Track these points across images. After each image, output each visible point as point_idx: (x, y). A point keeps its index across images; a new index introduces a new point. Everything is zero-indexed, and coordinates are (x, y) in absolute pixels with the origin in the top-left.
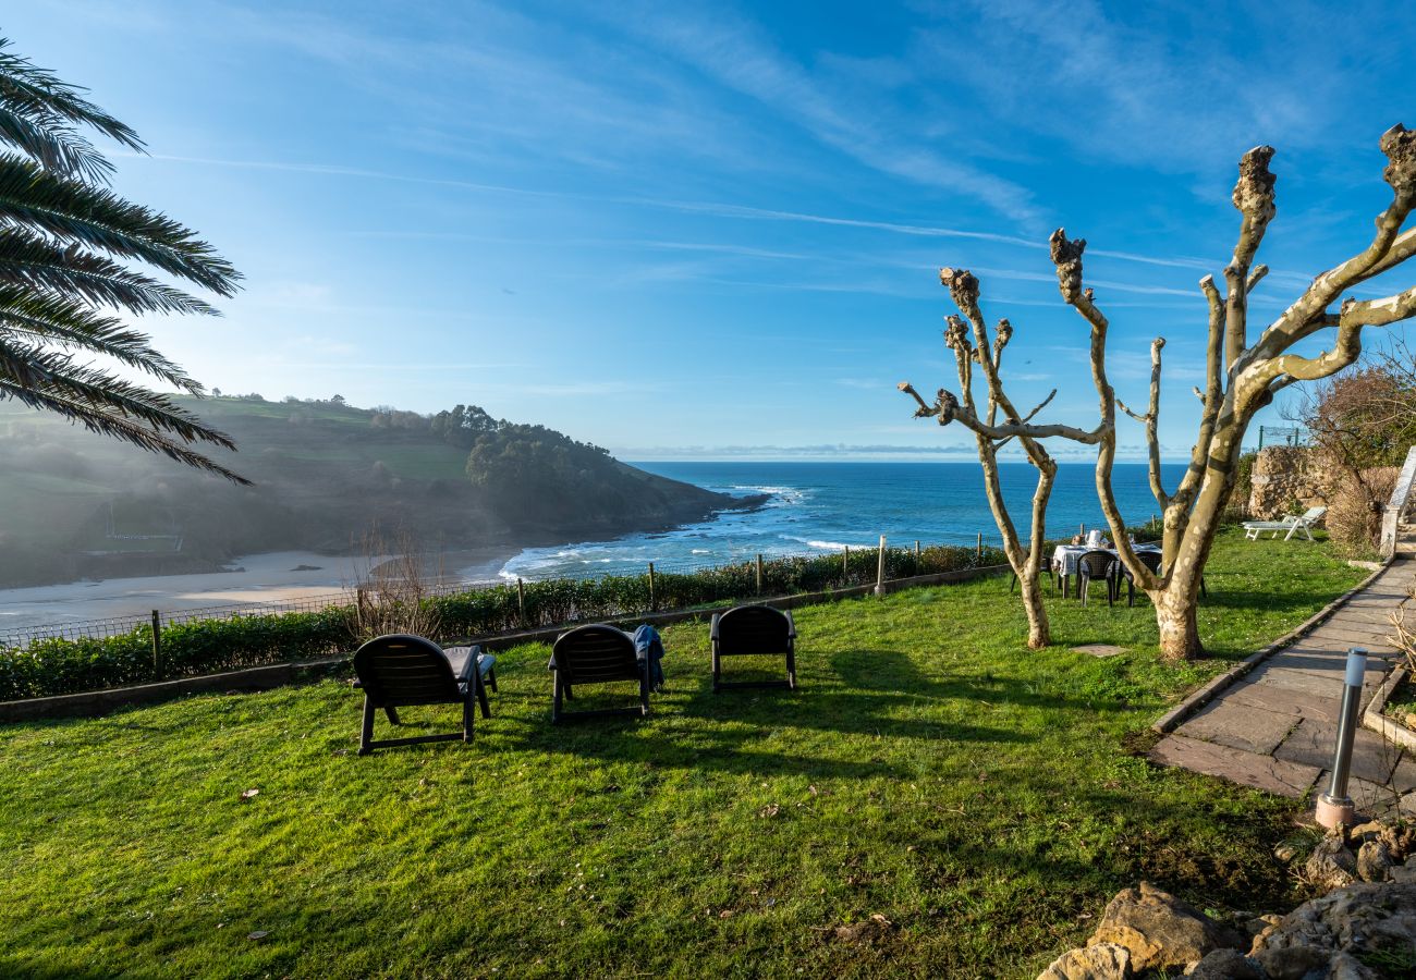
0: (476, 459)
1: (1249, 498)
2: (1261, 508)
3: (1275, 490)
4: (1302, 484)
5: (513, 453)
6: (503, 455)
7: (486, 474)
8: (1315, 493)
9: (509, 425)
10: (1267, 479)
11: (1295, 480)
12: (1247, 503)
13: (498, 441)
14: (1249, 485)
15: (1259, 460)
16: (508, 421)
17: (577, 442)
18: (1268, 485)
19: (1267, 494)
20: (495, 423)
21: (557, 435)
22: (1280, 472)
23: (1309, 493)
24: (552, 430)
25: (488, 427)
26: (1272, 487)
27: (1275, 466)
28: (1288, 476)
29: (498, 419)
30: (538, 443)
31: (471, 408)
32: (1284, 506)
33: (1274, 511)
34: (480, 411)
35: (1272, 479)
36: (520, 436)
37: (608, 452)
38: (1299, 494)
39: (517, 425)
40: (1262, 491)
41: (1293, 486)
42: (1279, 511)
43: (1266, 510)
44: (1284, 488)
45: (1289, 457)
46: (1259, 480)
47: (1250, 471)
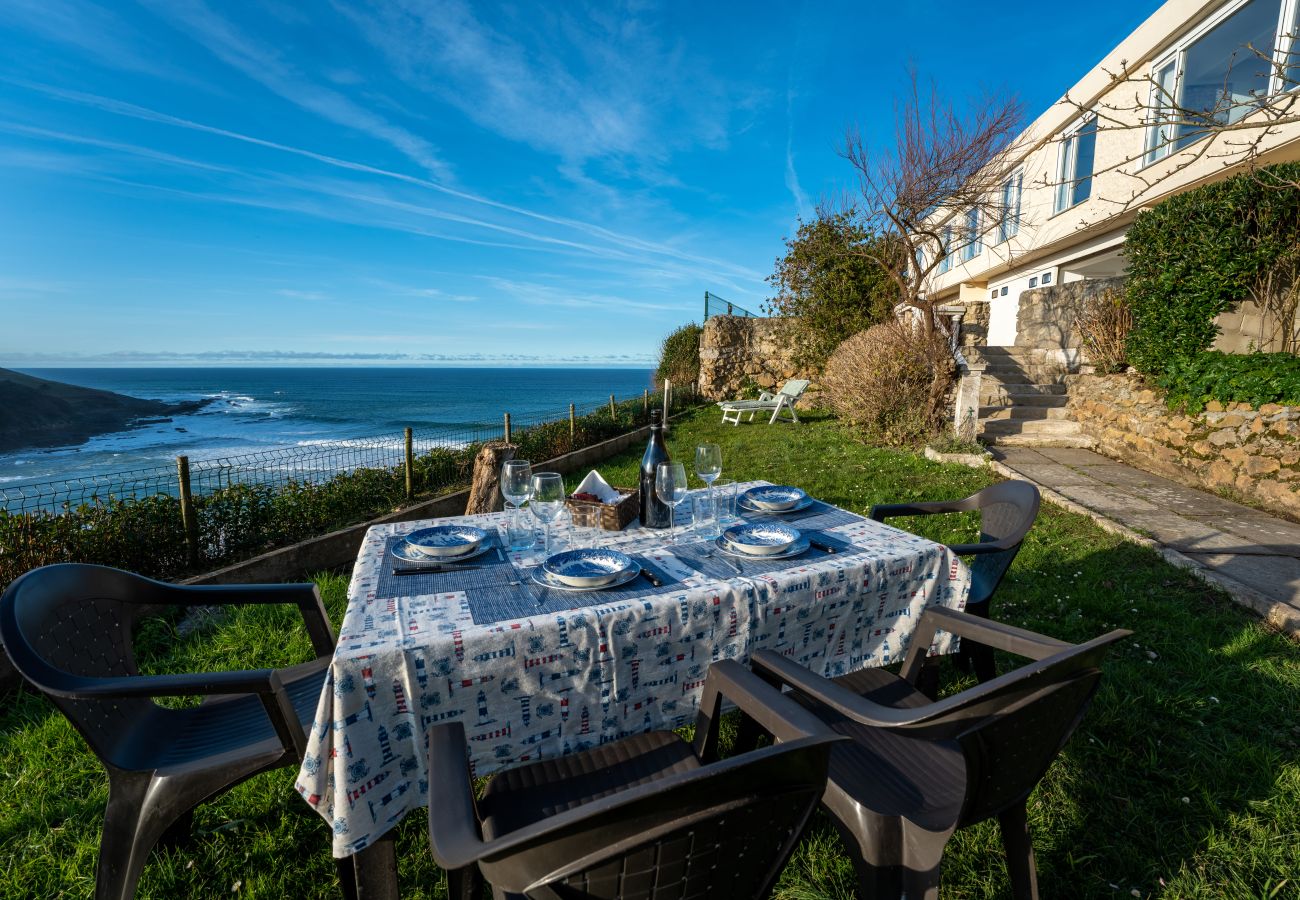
1: (698, 375)
2: (713, 387)
3: (725, 366)
4: (749, 359)
8: (763, 368)
10: (717, 353)
11: (743, 354)
12: (696, 382)
14: (697, 361)
15: (707, 332)
18: (718, 360)
19: (717, 370)
22: (728, 345)
23: (758, 368)
26: (721, 362)
27: (723, 338)
28: (736, 350)
32: (734, 384)
33: (725, 389)
35: (721, 353)
38: (748, 369)
40: (712, 367)
41: (741, 361)
42: (730, 390)
43: (718, 389)
44: (733, 364)
45: (736, 328)
46: (708, 355)
47: (696, 344)
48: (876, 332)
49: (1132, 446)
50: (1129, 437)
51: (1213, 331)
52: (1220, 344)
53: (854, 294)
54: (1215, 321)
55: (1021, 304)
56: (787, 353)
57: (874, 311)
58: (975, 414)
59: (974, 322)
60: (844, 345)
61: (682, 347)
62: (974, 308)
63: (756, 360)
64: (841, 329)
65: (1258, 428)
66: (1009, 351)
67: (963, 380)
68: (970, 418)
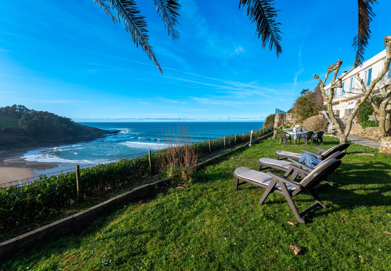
0: (22, 121)
1: (274, 124)
2: (277, 126)
3: (280, 122)
4: (285, 121)
5: (37, 119)
6: (33, 120)
7: (26, 126)
9: (35, 111)
13: (31, 116)
14: (274, 122)
15: (276, 116)
16: (34, 110)
17: (60, 116)
19: (278, 123)
20: (29, 111)
21: (53, 114)
22: (281, 118)
23: (287, 123)
24: (51, 113)
25: (26, 112)
27: (280, 117)
29: (30, 109)
30: (47, 117)
31: (19, 106)
32: (282, 126)
33: (280, 127)
34: (23, 106)
35: (279, 120)
36: (39, 115)
37: (71, 119)
38: (285, 123)
39: (38, 111)
41: (284, 121)
42: (281, 127)
43: (279, 127)
44: (282, 122)
45: (282, 115)
46: (276, 120)
47: (274, 118)
48: (314, 117)
49: (358, 133)
50: (358, 132)
51: (368, 118)
52: (369, 119)
53: (310, 110)
54: (369, 116)
55: (345, 111)
56: (294, 120)
57: (314, 113)
58: (332, 130)
59: (336, 114)
60: (308, 119)
61: (271, 119)
62: (336, 111)
63: (286, 121)
64: (307, 115)
65: (370, 130)
66: (341, 119)
67: (329, 125)
68: (331, 130)
